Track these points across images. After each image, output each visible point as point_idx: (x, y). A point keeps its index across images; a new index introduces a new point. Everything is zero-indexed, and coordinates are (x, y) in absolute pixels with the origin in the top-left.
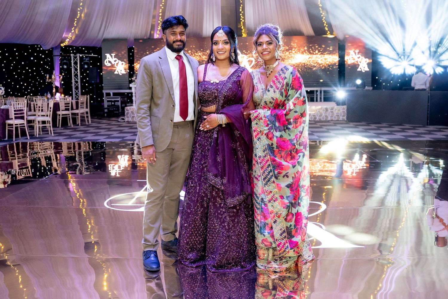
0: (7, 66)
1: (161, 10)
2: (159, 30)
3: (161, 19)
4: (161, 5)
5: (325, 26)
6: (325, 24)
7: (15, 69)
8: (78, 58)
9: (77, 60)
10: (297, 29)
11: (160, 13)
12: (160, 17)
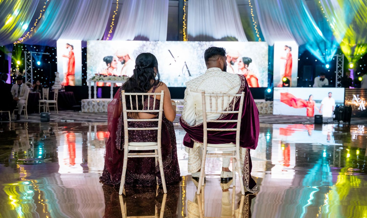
1: (114, 16)
2: (110, 33)
3: (113, 23)
4: (115, 12)
5: (257, 34)
6: (257, 32)
8: (31, 55)
9: (30, 57)
11: (113, 18)
12: (113, 22)
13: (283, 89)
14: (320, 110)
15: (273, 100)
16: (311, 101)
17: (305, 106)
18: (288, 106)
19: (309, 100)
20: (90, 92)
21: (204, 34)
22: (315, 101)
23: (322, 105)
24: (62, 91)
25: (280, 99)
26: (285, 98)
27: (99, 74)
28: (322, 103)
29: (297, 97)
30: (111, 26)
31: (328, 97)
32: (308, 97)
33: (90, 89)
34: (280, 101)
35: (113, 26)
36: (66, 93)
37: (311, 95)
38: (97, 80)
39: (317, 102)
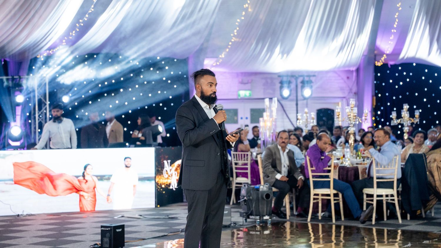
13: (22, 153)
14: (108, 195)
17: (76, 189)
18: (34, 192)
19: (84, 176)
22: (97, 176)
23: (113, 184)
25: (12, 177)
26: (27, 175)
31: (124, 166)
32: (83, 171)
34: (13, 182)
37: (89, 164)
39: (101, 178)
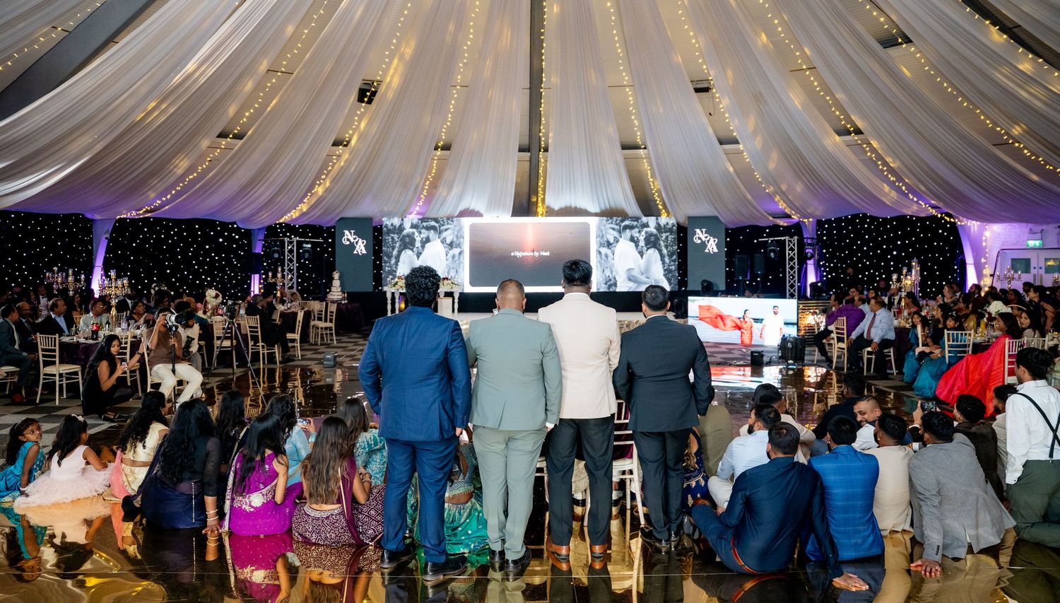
0: (184, 252)
5: (658, 204)
6: (658, 202)
7: (195, 256)
8: (295, 243)
9: (293, 246)
10: (619, 207)
11: (426, 185)
12: (425, 191)
14: (761, 334)
15: (687, 317)
16: (746, 319)
17: (739, 328)
19: (744, 318)
20: (389, 307)
21: (573, 206)
23: (764, 325)
24: (343, 302)
25: (698, 314)
26: (707, 314)
27: (403, 277)
28: (764, 322)
29: (725, 312)
30: (422, 196)
31: (773, 312)
32: (743, 314)
33: (389, 301)
34: (698, 317)
35: (425, 196)
36: (350, 307)
37: (747, 309)
38: (402, 287)
